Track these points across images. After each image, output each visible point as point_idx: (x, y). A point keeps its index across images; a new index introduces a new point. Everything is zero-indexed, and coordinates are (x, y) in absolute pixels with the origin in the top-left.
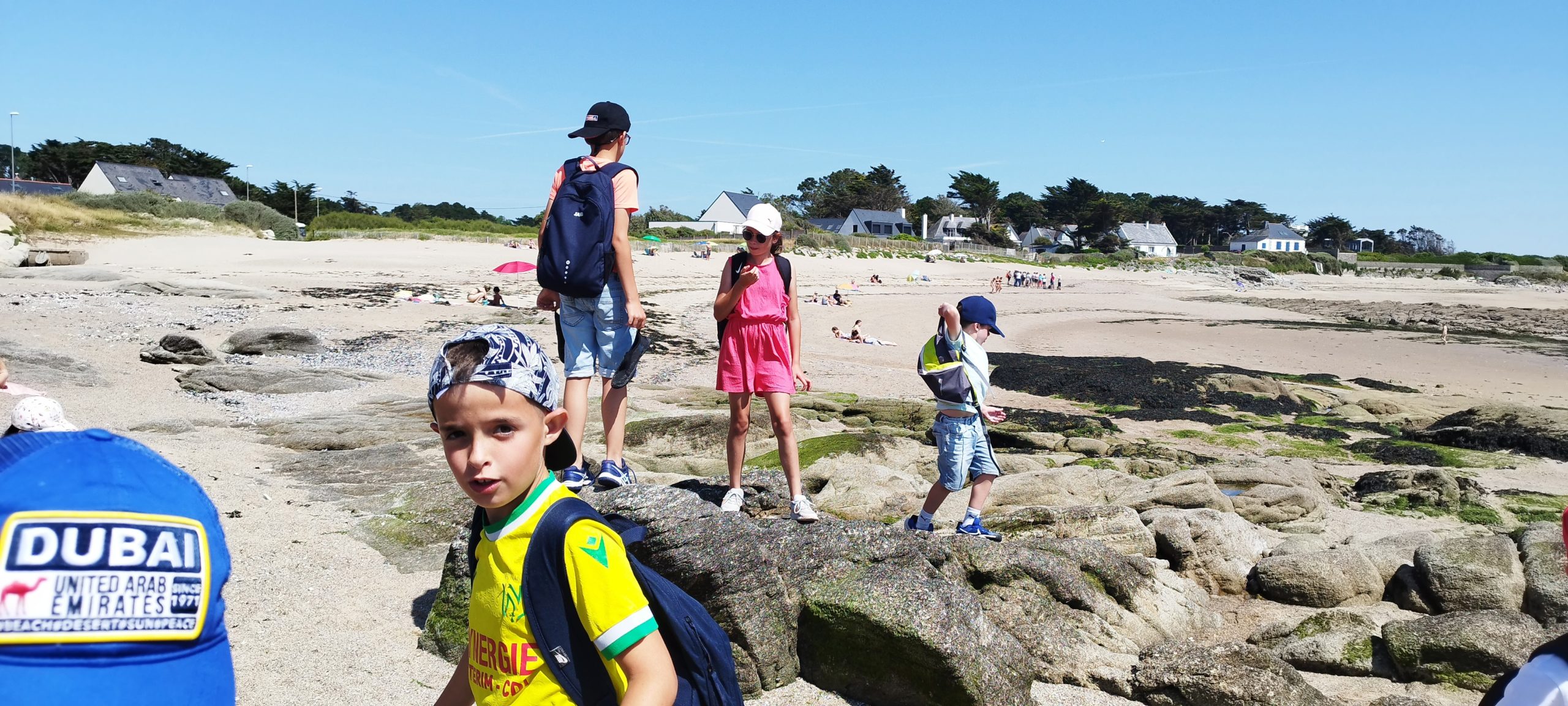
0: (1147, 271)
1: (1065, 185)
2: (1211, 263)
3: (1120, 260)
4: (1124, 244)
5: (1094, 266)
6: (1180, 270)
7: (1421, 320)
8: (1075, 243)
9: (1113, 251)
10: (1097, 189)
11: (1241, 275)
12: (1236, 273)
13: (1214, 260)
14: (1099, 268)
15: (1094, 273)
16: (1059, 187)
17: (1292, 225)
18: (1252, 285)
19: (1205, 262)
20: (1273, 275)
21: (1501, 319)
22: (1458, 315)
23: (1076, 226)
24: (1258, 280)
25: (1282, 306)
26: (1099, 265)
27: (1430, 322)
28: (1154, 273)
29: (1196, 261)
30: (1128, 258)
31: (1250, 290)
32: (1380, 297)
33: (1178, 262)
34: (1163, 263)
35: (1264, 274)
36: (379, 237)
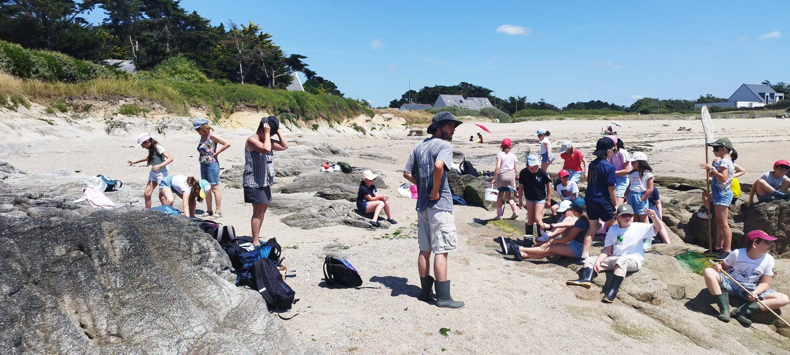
36: (542, 120)
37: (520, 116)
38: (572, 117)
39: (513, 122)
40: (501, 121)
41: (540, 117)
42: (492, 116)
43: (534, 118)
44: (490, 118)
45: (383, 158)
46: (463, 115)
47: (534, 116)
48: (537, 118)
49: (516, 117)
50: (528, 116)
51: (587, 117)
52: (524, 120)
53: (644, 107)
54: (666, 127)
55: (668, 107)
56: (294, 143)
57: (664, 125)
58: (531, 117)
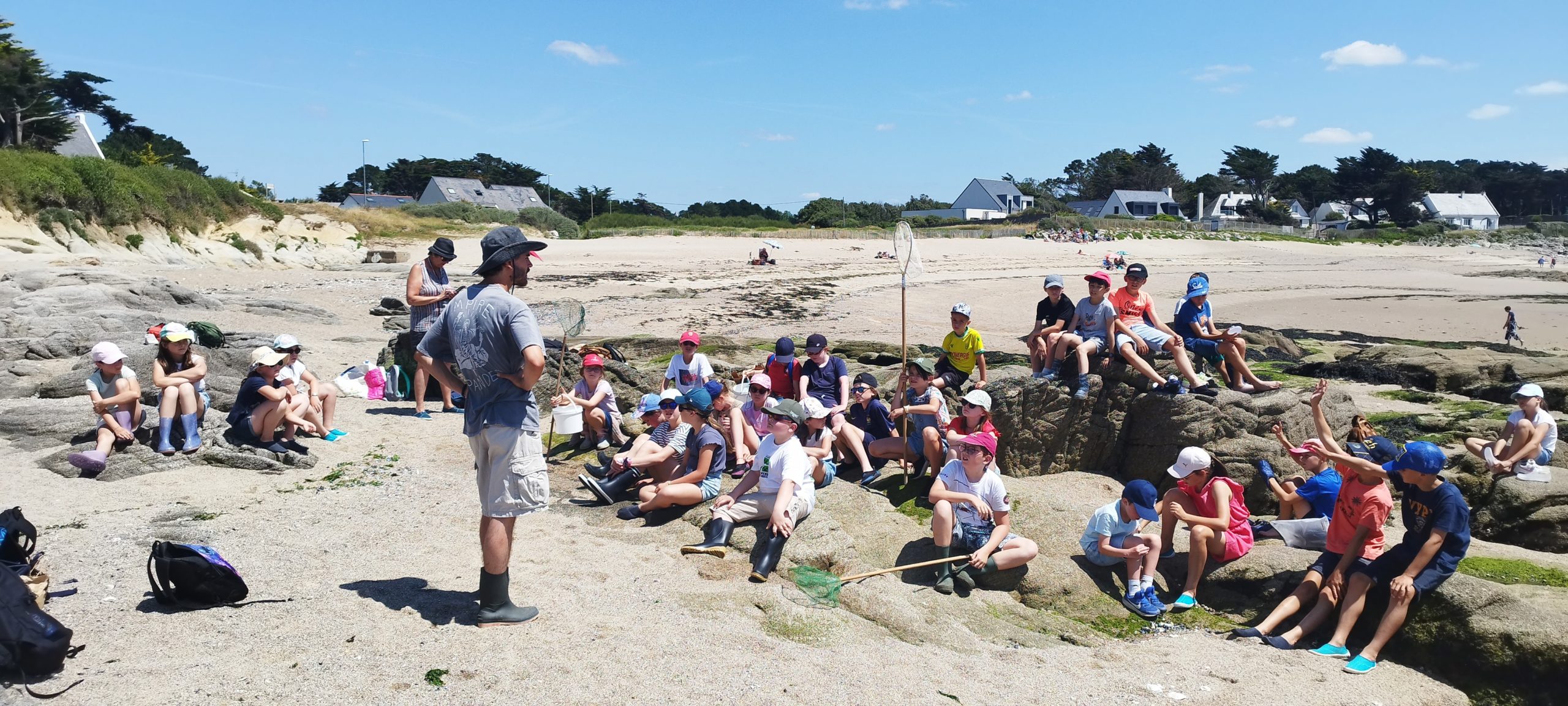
0: (1453, 246)
1: (1359, 156)
2: (1535, 234)
3: (1420, 234)
4: (1430, 215)
5: (1389, 242)
6: (1496, 244)
8: (1370, 217)
9: (1414, 224)
10: (1396, 159)
13: (1539, 231)
14: (1396, 244)
15: (1388, 250)
16: (1353, 159)
19: (1527, 234)
23: (1372, 199)
26: (1396, 241)
28: (1462, 248)
29: (1515, 233)
30: (1431, 233)
33: (1493, 235)
34: (1474, 237)
36: (640, 234)
37: (599, 226)
38: (697, 230)
39: (585, 238)
40: (562, 236)
41: (638, 229)
42: (543, 225)
43: (626, 231)
44: (539, 228)
45: (304, 312)
46: (484, 221)
47: (625, 226)
48: (631, 230)
49: (592, 228)
50: (615, 227)
51: (724, 230)
52: (607, 235)
53: (820, 215)
54: (856, 251)
55: (859, 214)
56: (77, 280)
57: (854, 249)
58: (620, 229)
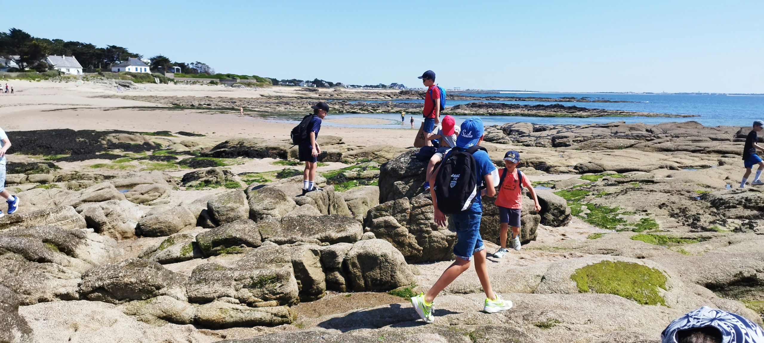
0: (67, 82)
1: (8, 32)
2: (103, 78)
3: (50, 76)
4: (51, 67)
5: (34, 80)
6: (86, 82)
7: (204, 104)
8: (19, 66)
9: (45, 71)
10: (29, 36)
11: (119, 84)
12: (116, 83)
13: (104, 76)
14: (38, 81)
15: (34, 84)
16: (5, 34)
17: (142, 59)
18: (125, 89)
19: (99, 77)
20: (135, 84)
21: (235, 102)
22: (219, 101)
23: (19, 56)
24: (128, 87)
25: (141, 99)
26: (37, 79)
27: (208, 105)
28: (70, 83)
29: (94, 77)
30: (54, 76)
31: (124, 92)
32: (186, 94)
33: (84, 78)
34: (75, 78)
35: (130, 84)
